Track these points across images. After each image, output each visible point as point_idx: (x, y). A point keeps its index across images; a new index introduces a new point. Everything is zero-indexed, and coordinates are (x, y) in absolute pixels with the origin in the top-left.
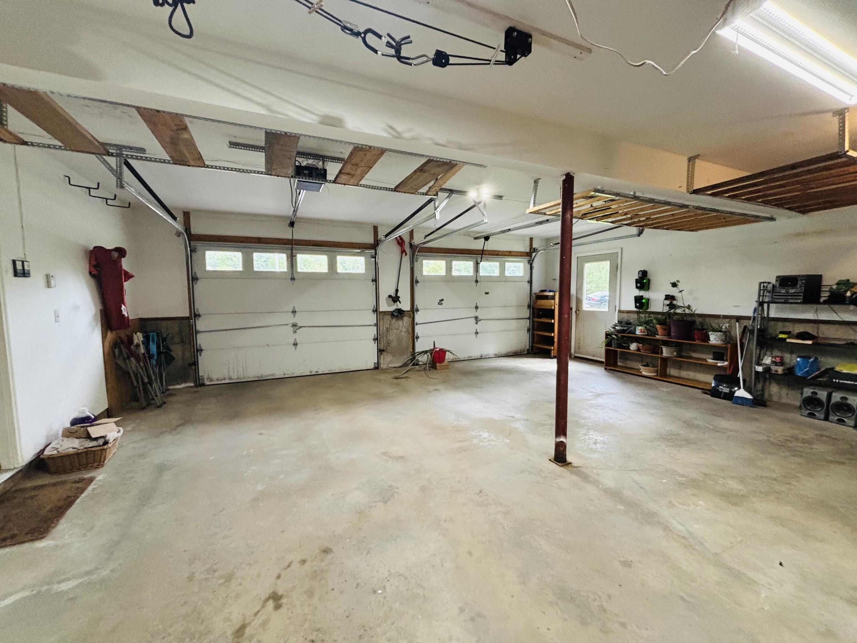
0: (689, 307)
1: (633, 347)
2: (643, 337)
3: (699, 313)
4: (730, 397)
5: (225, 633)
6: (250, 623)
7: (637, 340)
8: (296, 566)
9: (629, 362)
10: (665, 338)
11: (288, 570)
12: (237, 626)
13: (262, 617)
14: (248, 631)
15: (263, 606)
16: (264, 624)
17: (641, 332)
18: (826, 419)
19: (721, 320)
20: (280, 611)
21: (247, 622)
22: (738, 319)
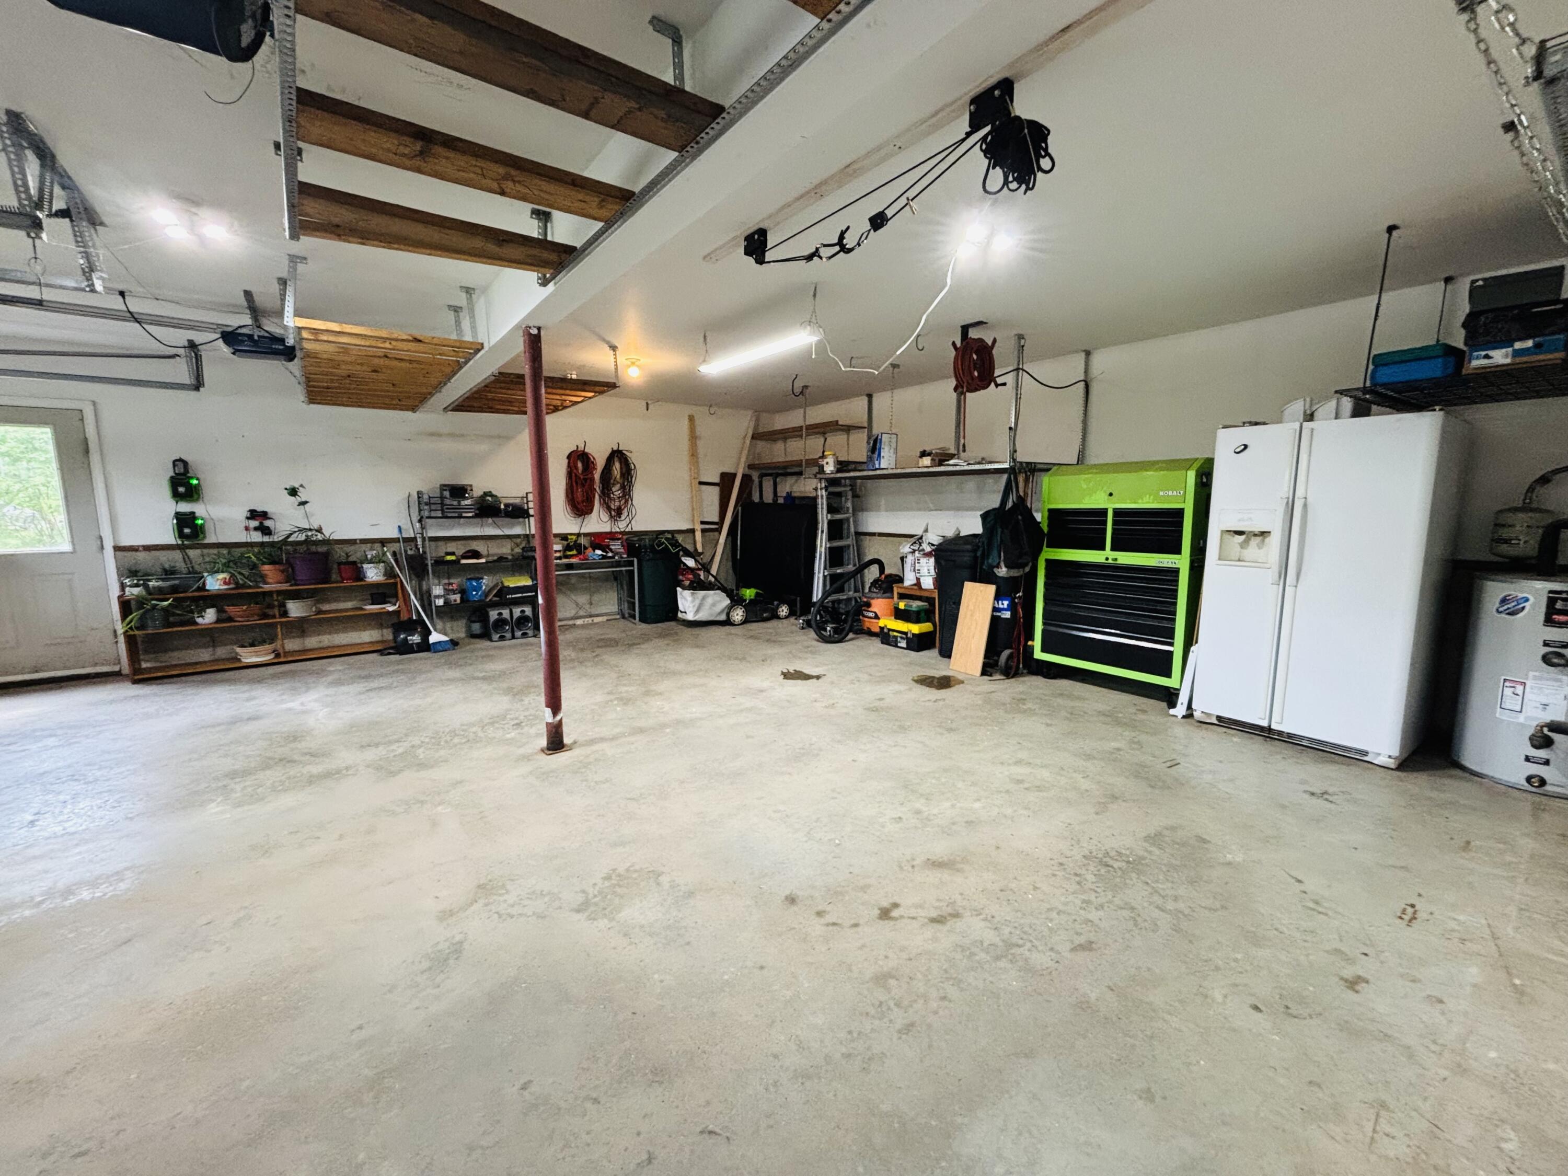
0: (319, 530)
1: (209, 616)
2: (229, 592)
3: (336, 538)
4: (425, 647)
5: (948, 931)
6: (925, 917)
7: (215, 600)
8: (829, 918)
9: (176, 654)
10: (285, 587)
11: (839, 921)
12: (935, 925)
13: (913, 912)
14: (934, 914)
15: (902, 917)
16: (921, 906)
17: (225, 583)
18: (513, 637)
19: (357, 546)
20: (898, 901)
21: (926, 920)
22: (383, 542)
